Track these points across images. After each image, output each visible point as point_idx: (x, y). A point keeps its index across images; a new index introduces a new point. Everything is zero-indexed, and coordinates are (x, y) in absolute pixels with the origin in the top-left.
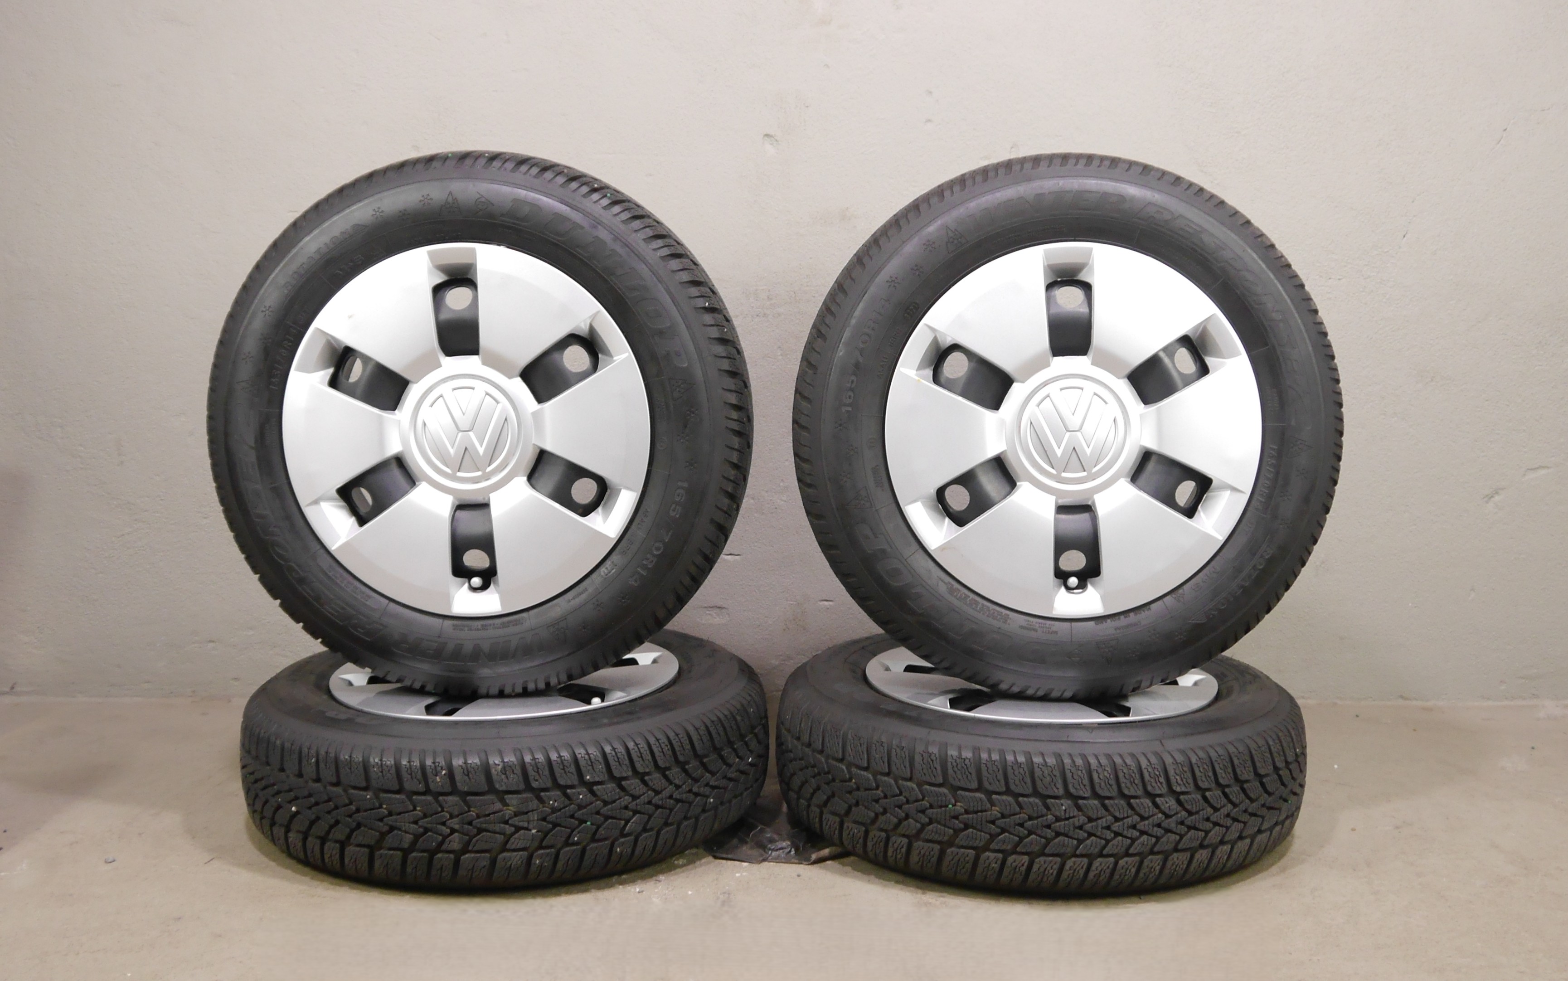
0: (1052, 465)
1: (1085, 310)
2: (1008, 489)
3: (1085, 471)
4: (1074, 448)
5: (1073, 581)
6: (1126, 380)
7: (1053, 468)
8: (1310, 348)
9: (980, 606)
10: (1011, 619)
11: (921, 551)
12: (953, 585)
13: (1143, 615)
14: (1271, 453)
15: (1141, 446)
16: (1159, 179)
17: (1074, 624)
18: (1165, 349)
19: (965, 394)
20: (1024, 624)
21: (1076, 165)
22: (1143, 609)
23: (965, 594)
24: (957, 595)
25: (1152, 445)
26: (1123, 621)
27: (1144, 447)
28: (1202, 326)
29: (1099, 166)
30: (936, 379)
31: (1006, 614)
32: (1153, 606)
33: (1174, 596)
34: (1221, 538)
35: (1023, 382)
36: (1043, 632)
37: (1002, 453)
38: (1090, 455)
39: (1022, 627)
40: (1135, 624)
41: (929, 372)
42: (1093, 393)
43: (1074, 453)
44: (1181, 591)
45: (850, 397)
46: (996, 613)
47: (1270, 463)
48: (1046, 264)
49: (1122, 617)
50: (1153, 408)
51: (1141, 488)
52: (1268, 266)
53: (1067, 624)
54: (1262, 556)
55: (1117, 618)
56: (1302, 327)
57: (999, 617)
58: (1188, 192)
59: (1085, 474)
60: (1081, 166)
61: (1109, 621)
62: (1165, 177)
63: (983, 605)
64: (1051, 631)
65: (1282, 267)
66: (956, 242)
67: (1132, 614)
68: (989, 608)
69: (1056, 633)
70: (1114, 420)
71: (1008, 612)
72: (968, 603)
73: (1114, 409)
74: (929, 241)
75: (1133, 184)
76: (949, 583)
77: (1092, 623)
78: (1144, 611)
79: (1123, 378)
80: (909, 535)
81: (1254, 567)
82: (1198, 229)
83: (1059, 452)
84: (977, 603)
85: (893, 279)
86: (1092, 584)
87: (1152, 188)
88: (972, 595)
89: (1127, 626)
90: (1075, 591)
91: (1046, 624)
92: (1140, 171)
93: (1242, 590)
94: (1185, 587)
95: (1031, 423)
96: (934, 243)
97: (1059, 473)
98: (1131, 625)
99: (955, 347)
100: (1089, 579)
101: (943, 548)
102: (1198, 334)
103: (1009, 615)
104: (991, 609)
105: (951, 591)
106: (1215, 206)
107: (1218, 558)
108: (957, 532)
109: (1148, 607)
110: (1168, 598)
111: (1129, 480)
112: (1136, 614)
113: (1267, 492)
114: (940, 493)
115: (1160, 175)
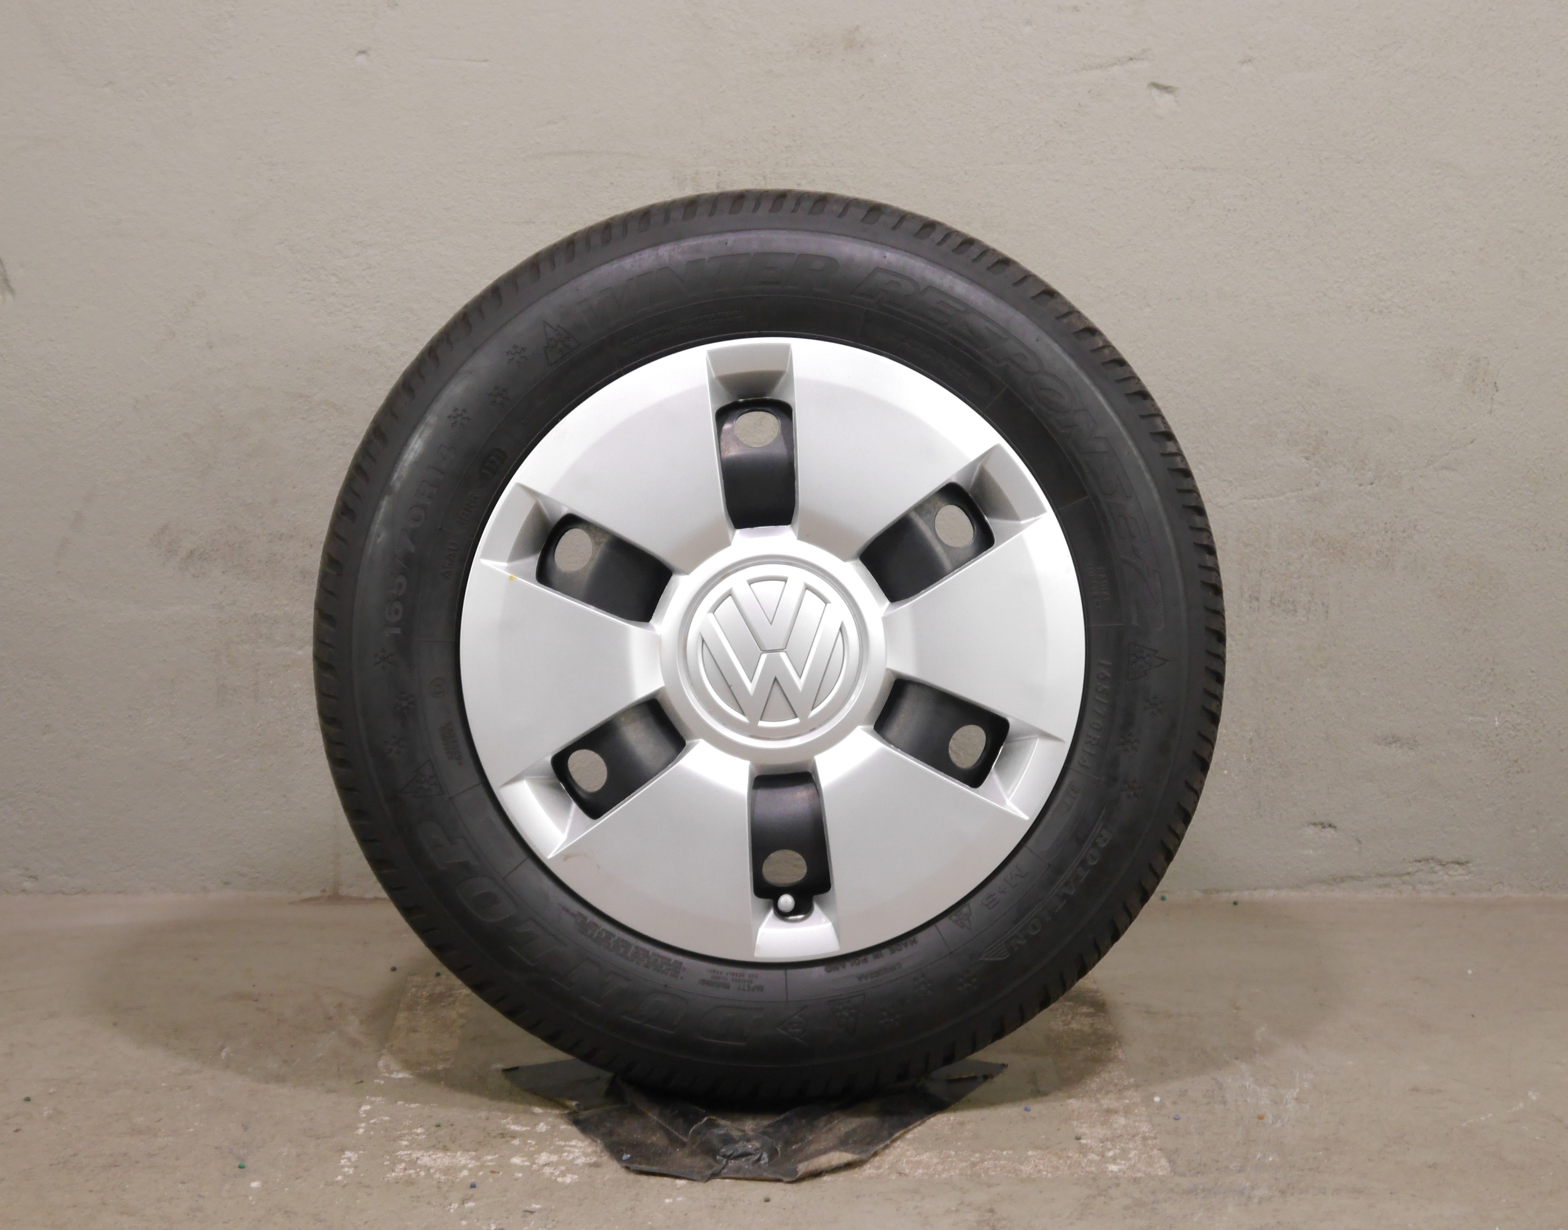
0: (742, 711)
1: (780, 450)
2: (670, 749)
3: (796, 716)
4: (776, 679)
5: (787, 901)
6: (859, 562)
7: (743, 713)
8: (1156, 496)
9: (633, 949)
10: (685, 969)
11: (530, 863)
12: (585, 918)
13: (904, 953)
14: (1102, 674)
15: (888, 670)
16: (894, 228)
17: (791, 972)
18: (920, 508)
19: (590, 599)
20: (708, 977)
21: (755, 210)
22: (904, 942)
23: (607, 932)
24: (592, 935)
25: (909, 670)
26: (873, 964)
27: (894, 673)
28: (978, 469)
29: (794, 211)
30: (544, 576)
31: (676, 962)
32: (920, 936)
33: (954, 918)
34: (1027, 817)
35: (687, 573)
36: (739, 989)
37: (657, 692)
38: (803, 689)
39: (703, 982)
40: (893, 968)
41: (532, 562)
42: (802, 587)
43: (776, 687)
44: (965, 910)
45: (397, 612)
46: (660, 960)
47: (1100, 689)
48: (714, 376)
49: (870, 957)
50: (906, 607)
51: (889, 741)
52: (1080, 364)
53: (779, 974)
54: (1095, 845)
55: (862, 958)
56: (1141, 462)
57: (664, 967)
58: (944, 247)
59: (797, 721)
60: (763, 212)
61: (848, 964)
62: (905, 224)
63: (637, 948)
64: (752, 986)
65: (1104, 364)
66: (560, 345)
67: (886, 952)
68: (648, 952)
69: (760, 988)
70: (841, 629)
71: (680, 958)
72: (612, 946)
73: (839, 611)
74: (515, 347)
75: (850, 239)
76: (580, 914)
77: (819, 971)
78: (906, 946)
79: (852, 558)
80: (508, 835)
81: (1083, 863)
82: (962, 308)
83: (750, 687)
84: (627, 945)
85: (460, 412)
86: (822, 906)
87: (883, 244)
88: (619, 934)
89: (878, 973)
90: (791, 918)
91: (743, 975)
92: (862, 216)
93: (1065, 901)
94: (972, 902)
95: (703, 641)
96: (524, 349)
97: (753, 722)
98: (885, 970)
99: (571, 521)
100: (815, 897)
101: (565, 856)
102: (973, 480)
103: (681, 963)
104: (651, 953)
105: (584, 926)
106: (989, 268)
107: (1024, 850)
108: (588, 827)
109: (912, 938)
110: (946, 921)
111: (872, 727)
112: (893, 952)
113: (1098, 737)
114: (560, 762)
115: (896, 220)
